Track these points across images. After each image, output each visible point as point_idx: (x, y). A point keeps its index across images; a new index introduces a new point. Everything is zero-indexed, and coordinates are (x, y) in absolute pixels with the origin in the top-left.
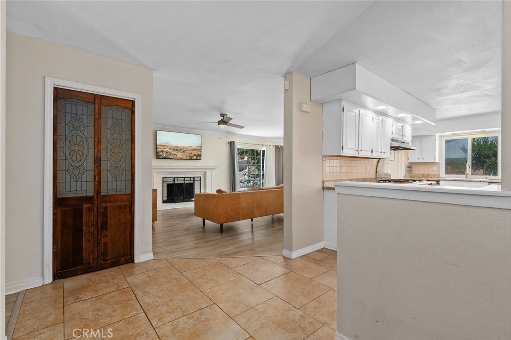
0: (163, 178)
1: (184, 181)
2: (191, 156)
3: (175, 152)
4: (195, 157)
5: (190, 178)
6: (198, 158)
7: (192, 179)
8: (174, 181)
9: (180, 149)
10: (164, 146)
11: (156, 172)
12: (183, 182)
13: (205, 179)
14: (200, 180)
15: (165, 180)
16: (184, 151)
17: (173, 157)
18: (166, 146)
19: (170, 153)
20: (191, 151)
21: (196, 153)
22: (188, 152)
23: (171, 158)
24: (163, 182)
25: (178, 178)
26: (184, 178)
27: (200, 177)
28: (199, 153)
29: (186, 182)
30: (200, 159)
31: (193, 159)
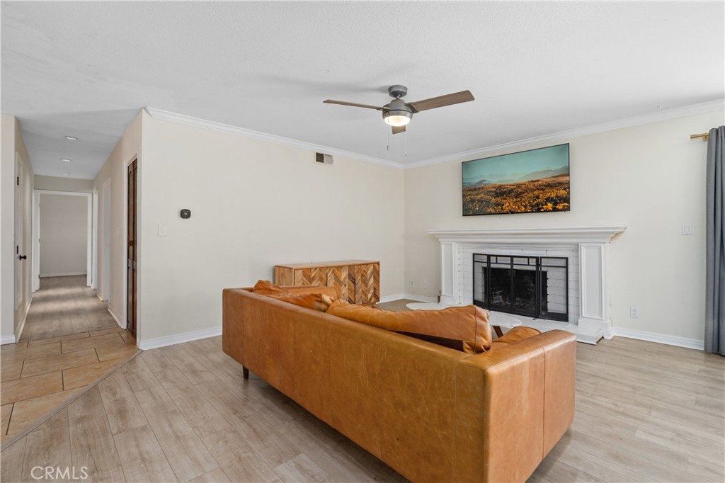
0: (474, 254)
1: (512, 264)
2: (537, 205)
3: (499, 199)
4: (550, 205)
5: (529, 257)
6: (560, 206)
7: (533, 262)
8: (489, 262)
9: (510, 192)
10: (475, 189)
11: (457, 242)
12: (509, 267)
13: (578, 265)
14: (567, 267)
15: (477, 258)
16: (518, 195)
17: (493, 211)
18: (479, 189)
19: (488, 204)
20: (536, 193)
21: (553, 195)
22: (531, 195)
23: (490, 214)
24: (474, 261)
25: (497, 256)
26: (512, 257)
27: (567, 259)
28: (562, 192)
30: (568, 209)
31: (545, 211)
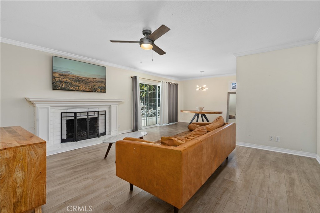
0: (62, 113)
1: (88, 115)
2: (95, 89)
3: (77, 84)
4: (99, 90)
5: (95, 112)
6: (103, 91)
8: (75, 116)
9: (83, 81)
10: (62, 75)
11: (51, 106)
12: (86, 117)
13: (110, 113)
14: (105, 114)
15: (63, 115)
16: (87, 83)
17: (74, 89)
18: (65, 75)
19: (71, 85)
20: (94, 83)
21: (101, 86)
22: (92, 84)
23: (72, 90)
24: (62, 117)
25: (80, 112)
26: (88, 112)
27: (105, 111)
28: (103, 85)
29: (89, 117)
30: (105, 92)
31: (97, 92)
